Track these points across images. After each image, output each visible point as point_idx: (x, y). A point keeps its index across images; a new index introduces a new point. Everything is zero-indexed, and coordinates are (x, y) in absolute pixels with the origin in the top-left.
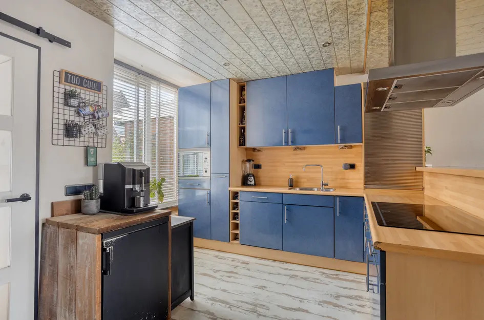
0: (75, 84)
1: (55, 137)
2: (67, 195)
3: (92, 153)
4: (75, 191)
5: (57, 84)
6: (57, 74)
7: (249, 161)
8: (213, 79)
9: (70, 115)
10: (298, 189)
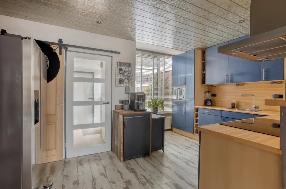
0: (122, 66)
1: (116, 84)
2: (120, 103)
3: (128, 89)
4: (122, 102)
5: (117, 67)
6: (117, 63)
7: (208, 92)
8: (187, 51)
9: (121, 77)
10: (236, 109)
